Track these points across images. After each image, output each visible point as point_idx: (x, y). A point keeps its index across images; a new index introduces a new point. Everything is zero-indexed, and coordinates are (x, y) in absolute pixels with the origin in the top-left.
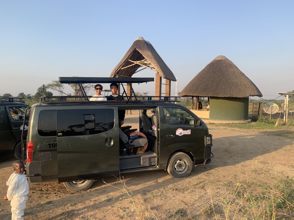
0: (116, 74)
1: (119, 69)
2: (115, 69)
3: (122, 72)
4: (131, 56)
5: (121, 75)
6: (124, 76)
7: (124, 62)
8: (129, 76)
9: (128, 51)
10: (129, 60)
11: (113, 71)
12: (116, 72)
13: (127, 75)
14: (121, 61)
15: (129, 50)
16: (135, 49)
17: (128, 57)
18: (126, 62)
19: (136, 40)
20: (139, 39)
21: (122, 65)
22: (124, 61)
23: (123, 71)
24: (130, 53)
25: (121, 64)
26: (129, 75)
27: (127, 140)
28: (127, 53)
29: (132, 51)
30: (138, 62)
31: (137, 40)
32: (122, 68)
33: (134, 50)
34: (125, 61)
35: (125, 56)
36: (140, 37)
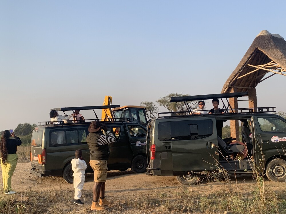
0: (231, 86)
1: (234, 79)
2: (229, 79)
3: (240, 82)
4: (251, 58)
5: (238, 87)
6: (243, 87)
7: (242, 68)
8: (251, 87)
9: (247, 53)
10: (248, 65)
11: (226, 83)
12: (231, 83)
13: (248, 86)
14: (237, 68)
15: (248, 51)
16: (256, 49)
17: (247, 61)
18: (245, 68)
19: (257, 36)
20: (262, 35)
21: (238, 73)
22: (241, 66)
23: (242, 80)
24: (249, 56)
25: (237, 71)
26: (250, 85)
27: (226, 146)
28: (245, 56)
29: (252, 52)
30: (262, 67)
31: (259, 36)
32: (239, 76)
33: (254, 51)
34: (243, 66)
35: (242, 60)
36: (263, 32)
